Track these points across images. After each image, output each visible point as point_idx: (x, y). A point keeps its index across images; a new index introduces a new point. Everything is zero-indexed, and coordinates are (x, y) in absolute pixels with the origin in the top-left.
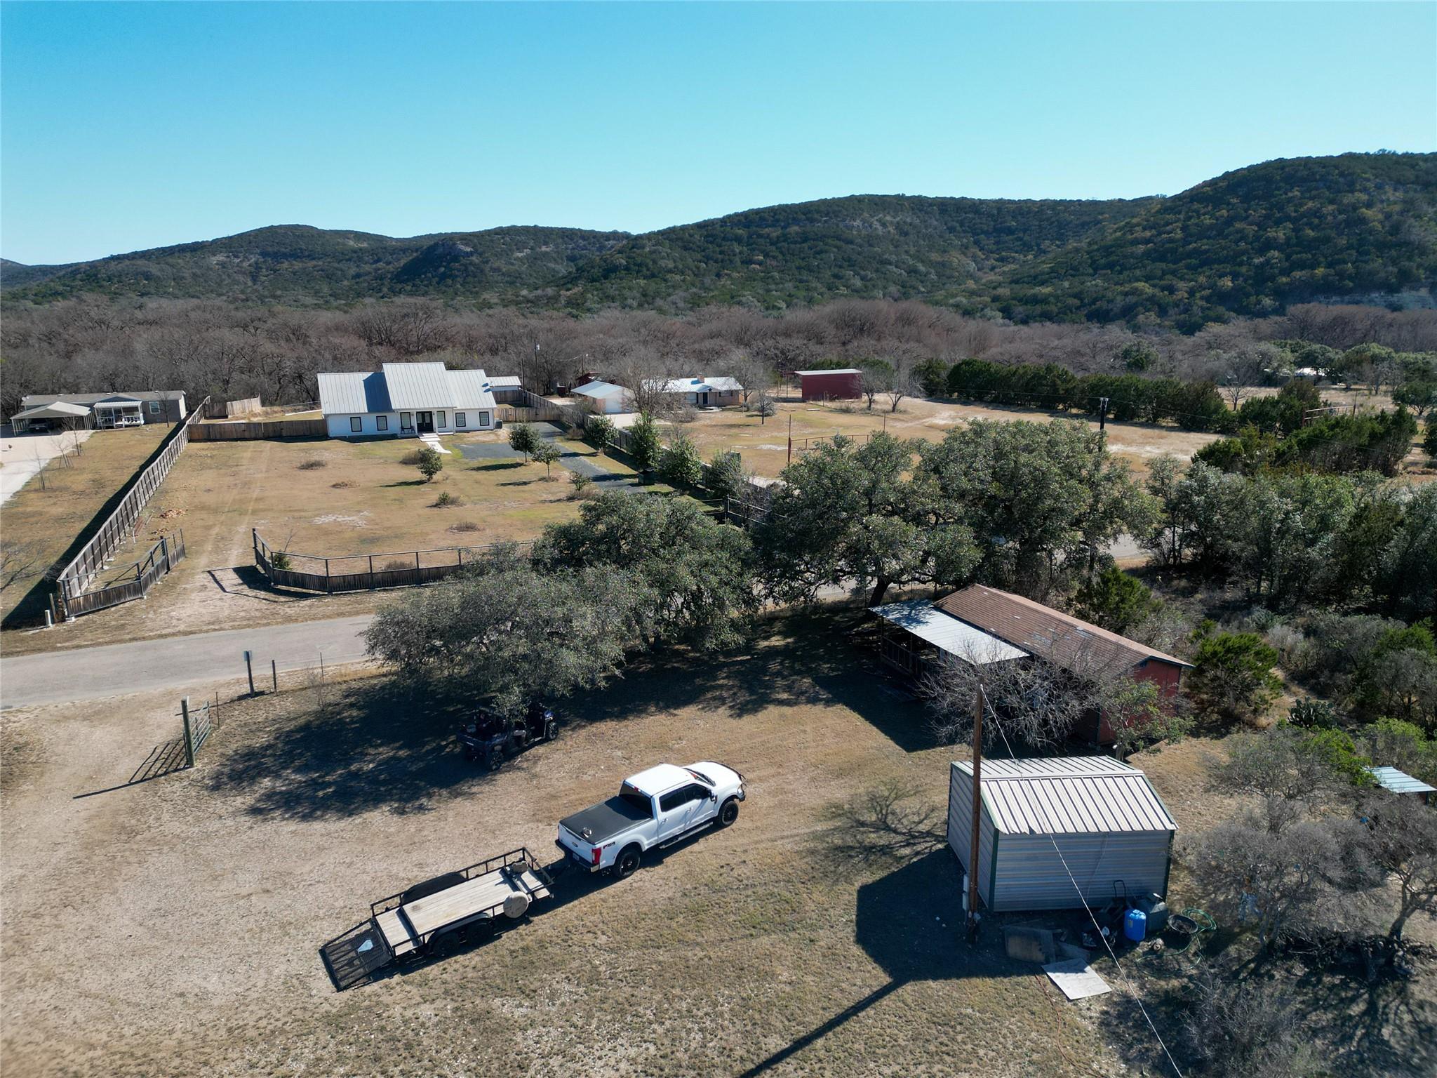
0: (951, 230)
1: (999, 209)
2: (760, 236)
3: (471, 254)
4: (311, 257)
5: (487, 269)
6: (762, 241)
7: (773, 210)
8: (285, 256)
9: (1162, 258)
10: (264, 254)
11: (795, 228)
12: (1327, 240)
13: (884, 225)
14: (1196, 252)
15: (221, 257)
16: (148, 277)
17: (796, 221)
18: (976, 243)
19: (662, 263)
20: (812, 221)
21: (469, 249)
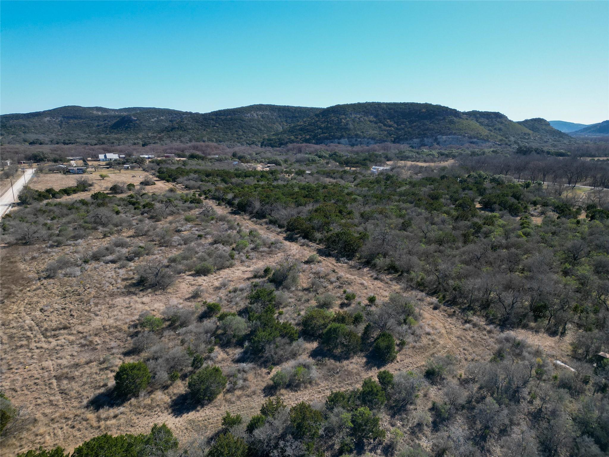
0: (280, 117)
1: (295, 110)
2: (219, 118)
3: (136, 120)
4: (81, 118)
5: (141, 125)
6: (219, 120)
7: (224, 111)
8: (71, 118)
9: (301, 130)
10: (64, 117)
11: (230, 116)
12: (332, 127)
13: (257, 115)
14: (308, 129)
15: (48, 119)
16: (24, 126)
17: (230, 114)
18: (286, 121)
19: (188, 127)
20: (235, 114)
21: (136, 119)
